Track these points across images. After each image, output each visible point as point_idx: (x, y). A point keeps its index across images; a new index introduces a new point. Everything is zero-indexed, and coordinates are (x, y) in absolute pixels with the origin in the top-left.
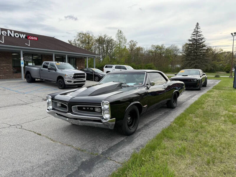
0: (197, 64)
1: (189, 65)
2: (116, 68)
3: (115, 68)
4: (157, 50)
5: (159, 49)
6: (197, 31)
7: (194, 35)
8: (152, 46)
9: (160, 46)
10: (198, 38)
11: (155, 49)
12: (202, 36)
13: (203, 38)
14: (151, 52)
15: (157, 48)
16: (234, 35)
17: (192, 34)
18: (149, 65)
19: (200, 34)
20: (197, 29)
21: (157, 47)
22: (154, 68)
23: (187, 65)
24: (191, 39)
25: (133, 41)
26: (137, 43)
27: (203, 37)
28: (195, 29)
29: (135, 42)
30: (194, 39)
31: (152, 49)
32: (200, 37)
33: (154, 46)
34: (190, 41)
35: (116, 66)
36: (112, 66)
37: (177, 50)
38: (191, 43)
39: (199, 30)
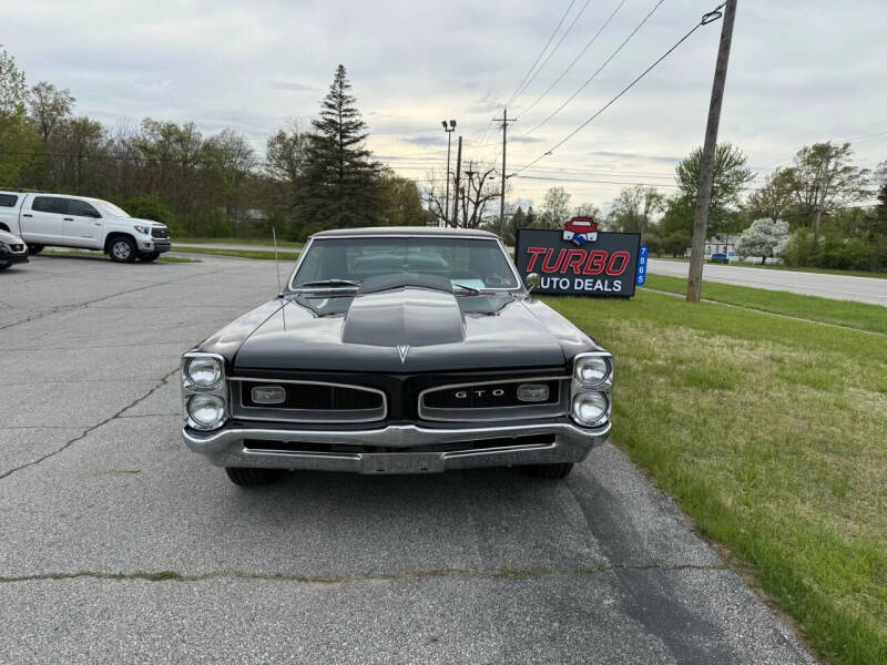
0: (347, 213)
1: (324, 214)
2: (37, 206)
3: (35, 207)
4: (170, 143)
5: (177, 140)
6: (341, 97)
7: (331, 106)
8: (147, 123)
9: (182, 129)
10: (345, 120)
11: (161, 138)
12: (357, 117)
13: (361, 124)
14: (144, 148)
15: (170, 134)
16: (449, 127)
17: (326, 103)
18: (144, 204)
19: (349, 107)
20: (341, 87)
21: (169, 131)
22: (166, 216)
23: (313, 213)
24: (321, 120)
25: (49, 89)
26: (73, 99)
27: (361, 119)
28: (333, 87)
29: (64, 96)
30: (332, 123)
31: (147, 137)
32: (353, 120)
33: (156, 123)
34: (319, 126)
35: (37, 198)
36: (16, 197)
37: (245, 153)
38: (321, 133)
39: (346, 93)
